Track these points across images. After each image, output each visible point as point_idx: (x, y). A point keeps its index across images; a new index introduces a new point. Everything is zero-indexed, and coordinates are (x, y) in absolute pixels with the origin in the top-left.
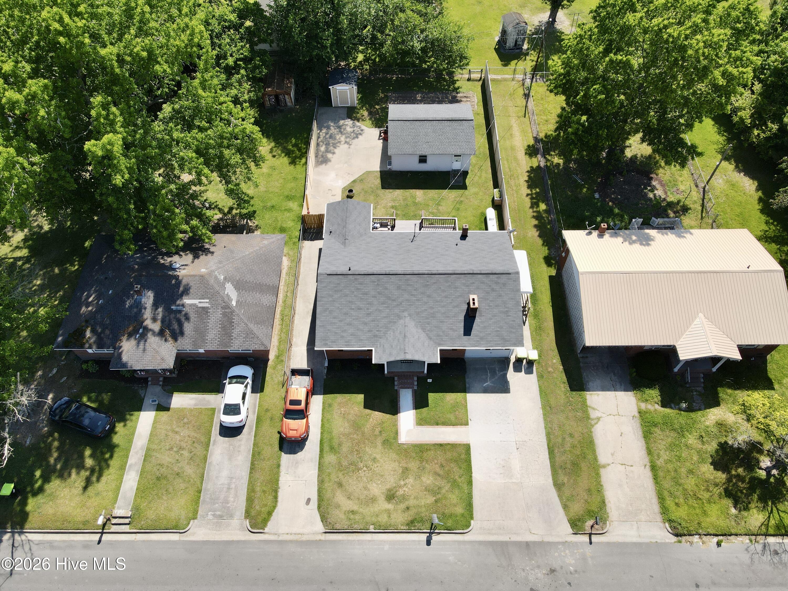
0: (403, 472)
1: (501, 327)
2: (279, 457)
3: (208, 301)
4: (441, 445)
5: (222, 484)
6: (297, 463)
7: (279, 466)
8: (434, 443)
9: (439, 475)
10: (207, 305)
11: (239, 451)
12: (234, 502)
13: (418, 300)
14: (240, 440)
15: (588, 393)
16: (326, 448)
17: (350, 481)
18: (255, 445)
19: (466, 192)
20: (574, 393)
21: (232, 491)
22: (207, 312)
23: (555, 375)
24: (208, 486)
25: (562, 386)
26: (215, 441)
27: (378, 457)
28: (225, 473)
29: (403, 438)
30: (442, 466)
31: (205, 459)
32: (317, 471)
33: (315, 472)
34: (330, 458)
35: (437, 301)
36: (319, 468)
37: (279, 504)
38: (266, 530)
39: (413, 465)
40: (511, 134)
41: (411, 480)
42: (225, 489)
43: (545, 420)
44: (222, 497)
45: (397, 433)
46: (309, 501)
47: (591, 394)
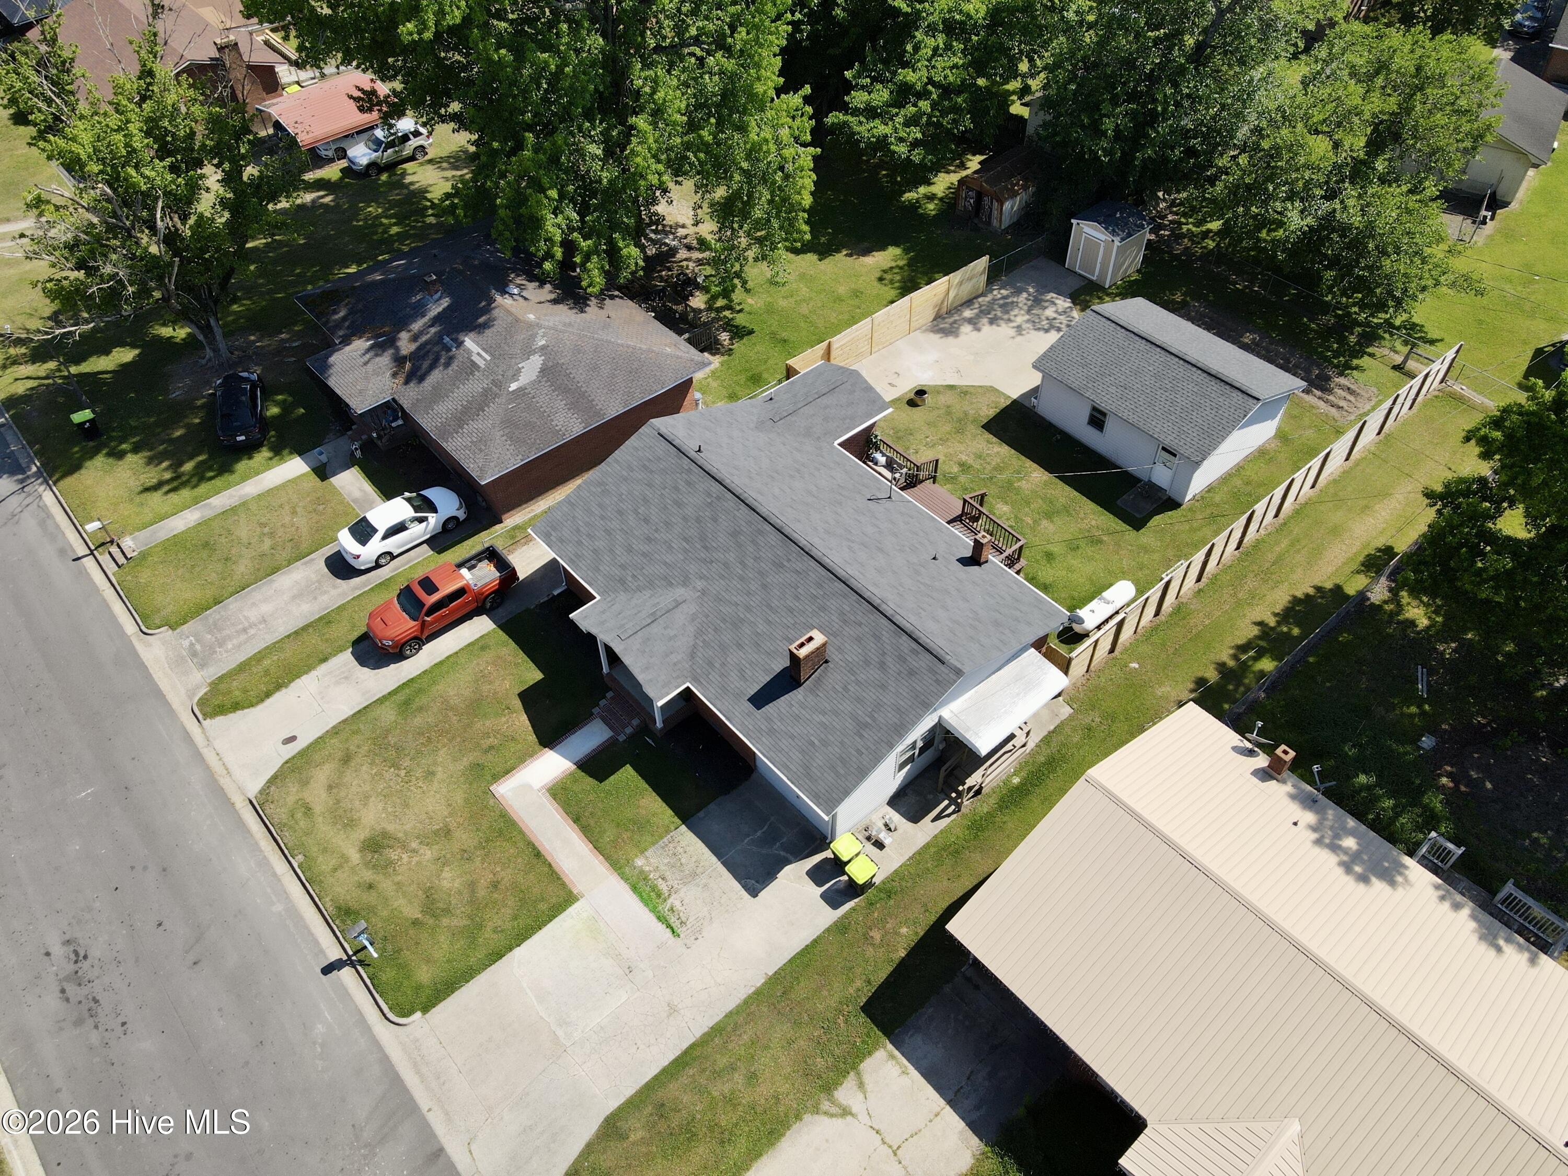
0: (436, 833)
1: (825, 743)
2: (341, 650)
3: (488, 358)
4: (538, 854)
5: (246, 618)
6: (346, 678)
7: (325, 660)
8: (533, 840)
9: (473, 891)
10: (481, 363)
11: (315, 598)
12: (226, 652)
13: (742, 578)
14: (335, 587)
15: (890, 1047)
16: (400, 697)
17: (364, 768)
18: (341, 608)
19: (1130, 535)
20: (863, 1018)
21: (243, 637)
22: (472, 373)
23: (870, 951)
24: (233, 604)
25: (859, 983)
26: (313, 560)
27: (440, 775)
28: (266, 608)
29: (505, 789)
30: (495, 885)
31: (275, 570)
32: (352, 713)
33: (347, 711)
34: (388, 714)
35: (769, 607)
36: (359, 712)
37: (260, 707)
38: (207, 723)
39: (464, 838)
41: (428, 854)
42: (241, 626)
43: (747, 1002)
44: (227, 632)
45: (507, 772)
46: (292, 739)
47: (892, 1057)
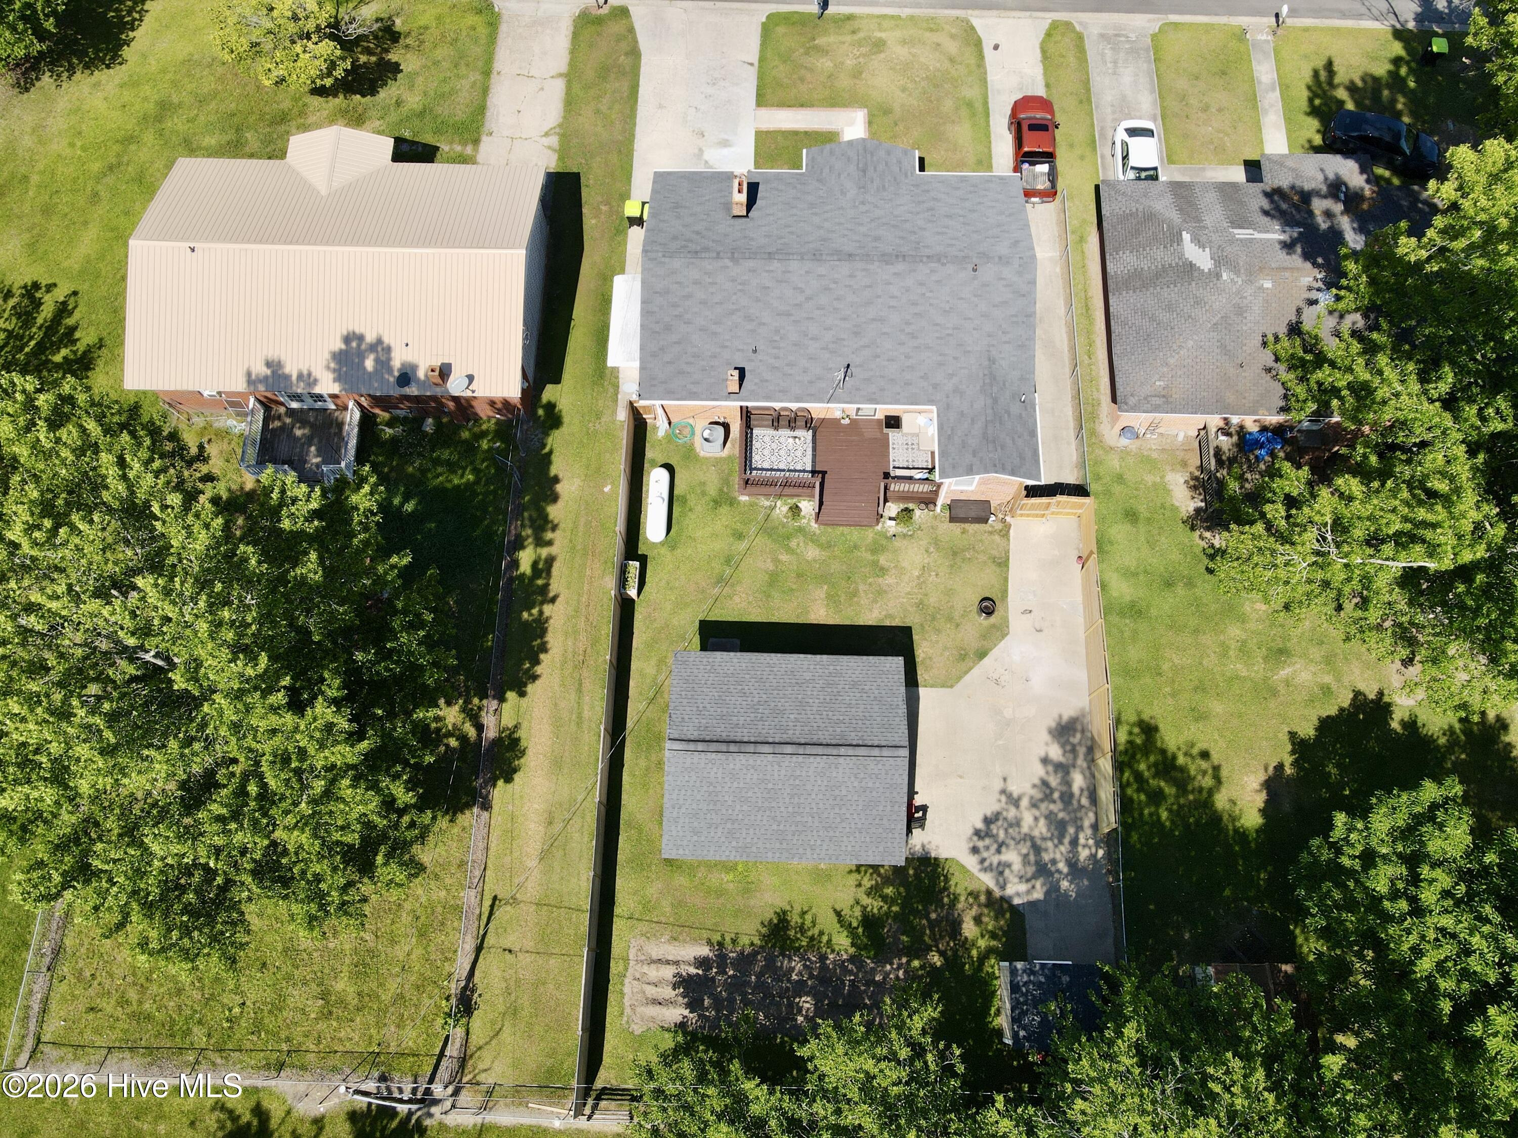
0: (861, 73)
2: (1048, 93)
3: (1239, 237)
4: (802, 106)
5: (1126, 67)
6: (1023, 85)
7: (1047, 84)
8: (813, 109)
9: (807, 69)
10: (1236, 231)
12: (1103, 49)
17: (938, 65)
19: (702, 613)
21: (1109, 59)
22: (1231, 221)
24: (1147, 66)
27: (899, 93)
28: (1127, 80)
29: (859, 115)
30: (802, 79)
31: (1162, 97)
32: (988, 79)
33: (993, 79)
34: (971, 93)
36: (986, 82)
37: (1038, 45)
38: (1048, 22)
39: (845, 82)
40: (550, 823)
41: (849, 63)
42: (1121, 62)
44: (1122, 55)
45: (870, 123)
46: (996, 48)
